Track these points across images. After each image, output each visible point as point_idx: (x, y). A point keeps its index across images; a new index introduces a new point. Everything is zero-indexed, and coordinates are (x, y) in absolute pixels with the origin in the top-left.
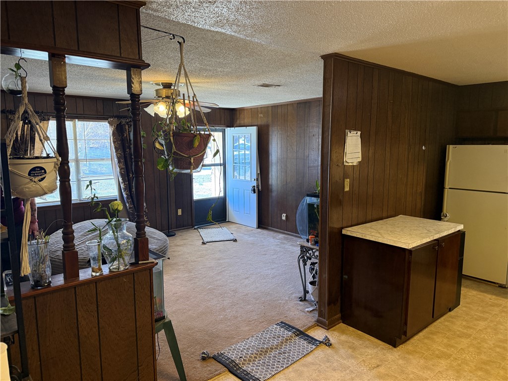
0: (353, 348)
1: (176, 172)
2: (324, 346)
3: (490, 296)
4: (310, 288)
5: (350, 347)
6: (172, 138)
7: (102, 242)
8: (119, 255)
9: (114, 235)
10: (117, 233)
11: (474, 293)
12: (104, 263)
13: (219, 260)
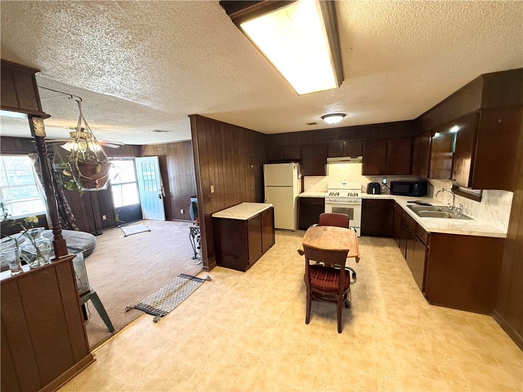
0: (223, 278)
1: (85, 191)
2: (207, 281)
3: (288, 237)
4: (198, 251)
5: (221, 278)
6: (77, 168)
7: (19, 248)
8: (39, 255)
9: (32, 241)
10: (34, 239)
11: (281, 236)
12: (24, 263)
13: (138, 245)
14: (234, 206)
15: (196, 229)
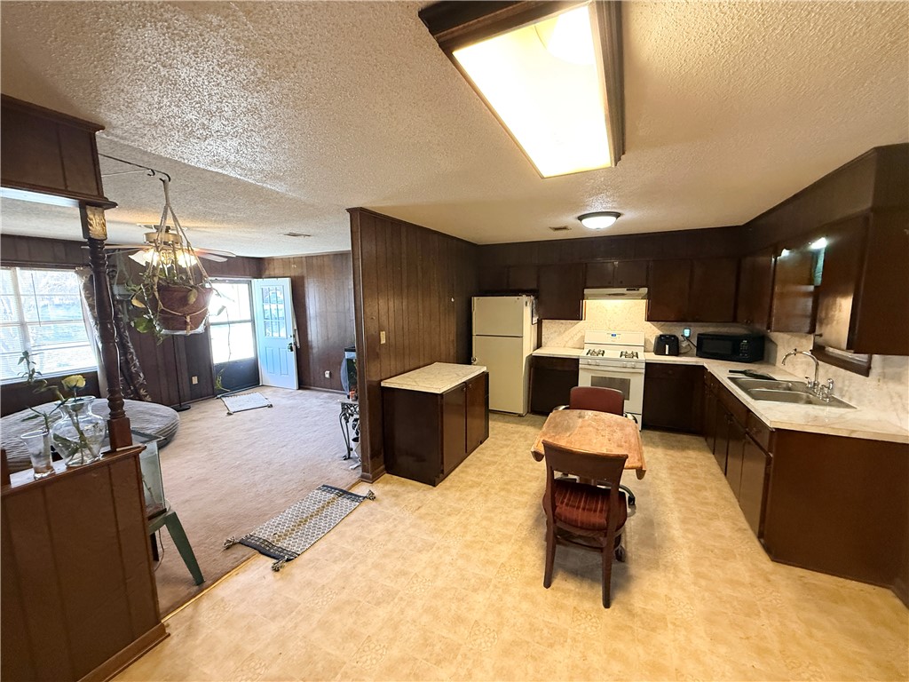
1: (167, 335)
2: (368, 500)
4: (353, 445)
5: (394, 496)
6: (156, 294)
7: (51, 431)
8: (83, 444)
9: (73, 419)
10: (77, 416)
12: (57, 457)
13: (249, 430)
14: (419, 368)
15: (351, 405)
